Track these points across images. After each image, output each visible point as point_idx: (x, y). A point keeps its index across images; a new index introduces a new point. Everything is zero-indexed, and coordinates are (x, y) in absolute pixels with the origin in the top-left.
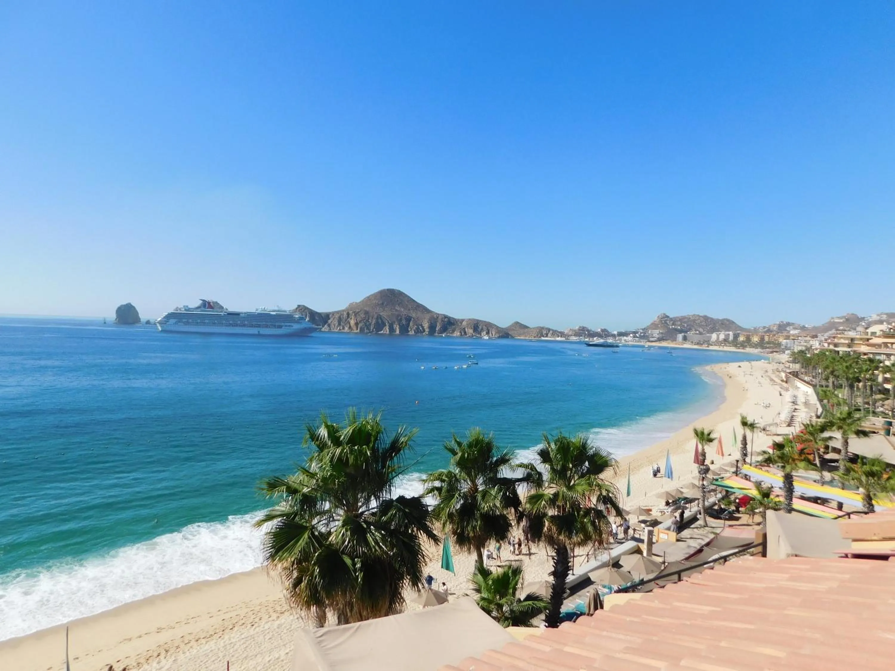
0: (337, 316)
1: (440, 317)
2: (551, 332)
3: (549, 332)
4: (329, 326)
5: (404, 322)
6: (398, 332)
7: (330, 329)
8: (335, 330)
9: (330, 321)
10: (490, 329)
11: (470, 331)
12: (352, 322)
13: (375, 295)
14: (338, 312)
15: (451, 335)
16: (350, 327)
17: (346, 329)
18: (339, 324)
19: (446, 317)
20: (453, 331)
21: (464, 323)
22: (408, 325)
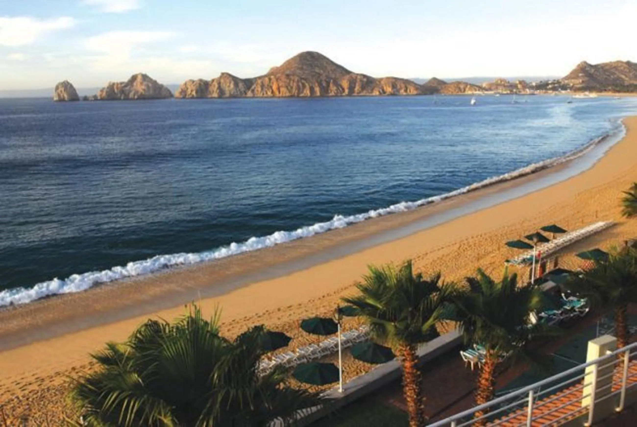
0: (259, 81)
1: (359, 77)
2: (469, 86)
3: (466, 86)
4: (253, 91)
5: (324, 84)
6: (318, 94)
7: (254, 95)
8: (259, 95)
9: (253, 87)
10: (409, 87)
11: (389, 90)
12: (275, 87)
13: (294, 59)
14: (260, 78)
15: (371, 94)
16: (273, 92)
17: (269, 93)
18: (262, 89)
19: (365, 76)
20: (372, 90)
21: (382, 82)
22: (328, 86)
